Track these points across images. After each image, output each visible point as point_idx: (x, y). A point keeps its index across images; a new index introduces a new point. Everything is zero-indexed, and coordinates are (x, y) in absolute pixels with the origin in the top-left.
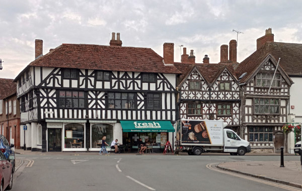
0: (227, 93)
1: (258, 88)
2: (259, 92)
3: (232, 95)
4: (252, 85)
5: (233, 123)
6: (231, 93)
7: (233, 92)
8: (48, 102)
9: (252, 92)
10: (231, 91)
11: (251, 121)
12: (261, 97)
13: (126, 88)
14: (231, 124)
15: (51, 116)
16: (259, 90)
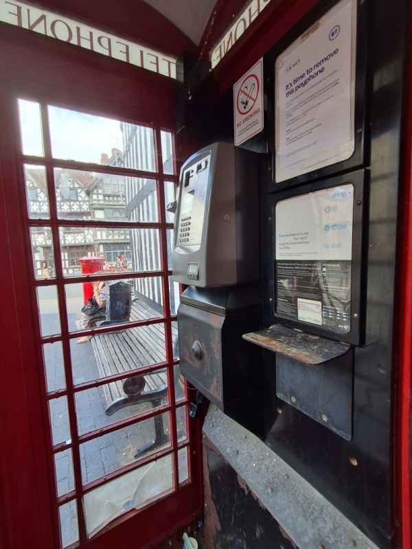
0: (72, 203)
1: (109, 196)
2: (111, 201)
3: (80, 206)
4: (100, 191)
5: (85, 241)
6: (78, 203)
7: (80, 202)
9: (101, 200)
10: (77, 201)
11: (104, 237)
12: (113, 207)
14: (83, 242)
16: (111, 198)
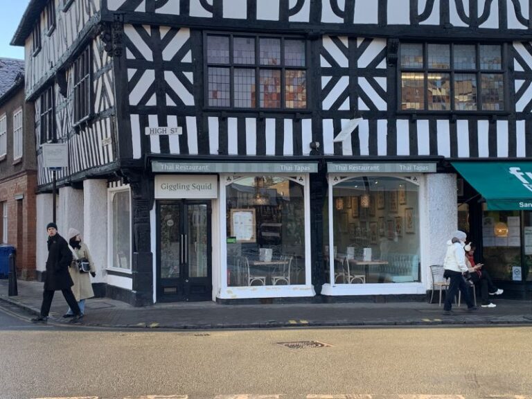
8: (160, 87)
13: (474, 20)
15: (175, 149)
